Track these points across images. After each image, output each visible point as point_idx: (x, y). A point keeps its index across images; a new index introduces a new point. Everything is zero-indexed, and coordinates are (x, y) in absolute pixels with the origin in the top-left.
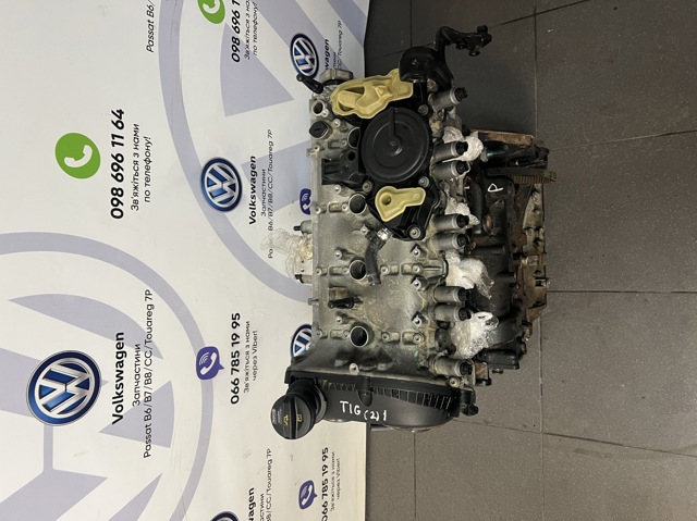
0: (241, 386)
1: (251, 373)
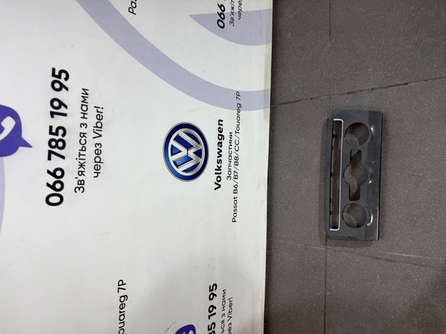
0: (70, 181)
1: (90, 166)
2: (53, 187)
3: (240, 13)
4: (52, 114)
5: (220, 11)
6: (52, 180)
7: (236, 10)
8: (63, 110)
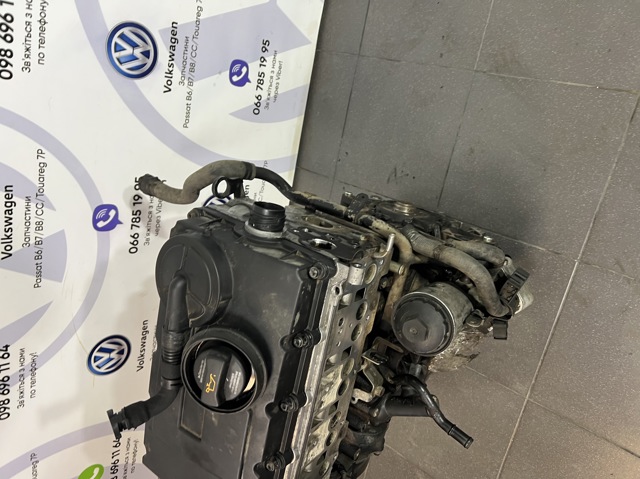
2: (133, 244)
3: (275, 97)
4: (134, 204)
5: (257, 101)
6: (132, 240)
7: (272, 95)
8: (140, 200)
